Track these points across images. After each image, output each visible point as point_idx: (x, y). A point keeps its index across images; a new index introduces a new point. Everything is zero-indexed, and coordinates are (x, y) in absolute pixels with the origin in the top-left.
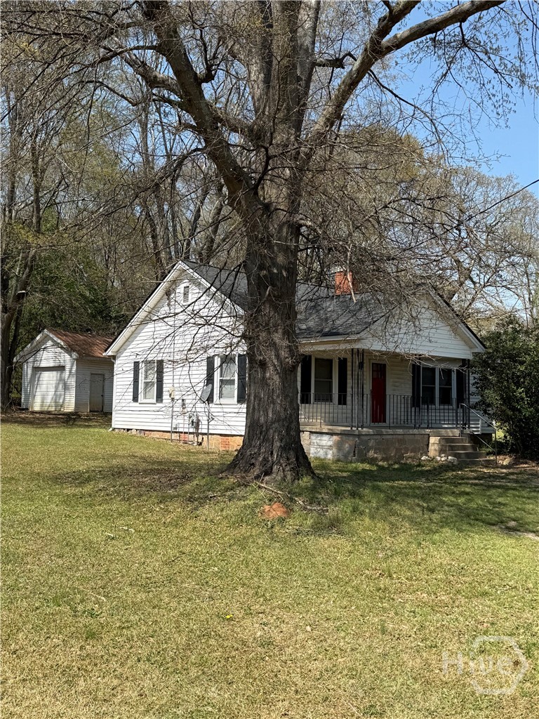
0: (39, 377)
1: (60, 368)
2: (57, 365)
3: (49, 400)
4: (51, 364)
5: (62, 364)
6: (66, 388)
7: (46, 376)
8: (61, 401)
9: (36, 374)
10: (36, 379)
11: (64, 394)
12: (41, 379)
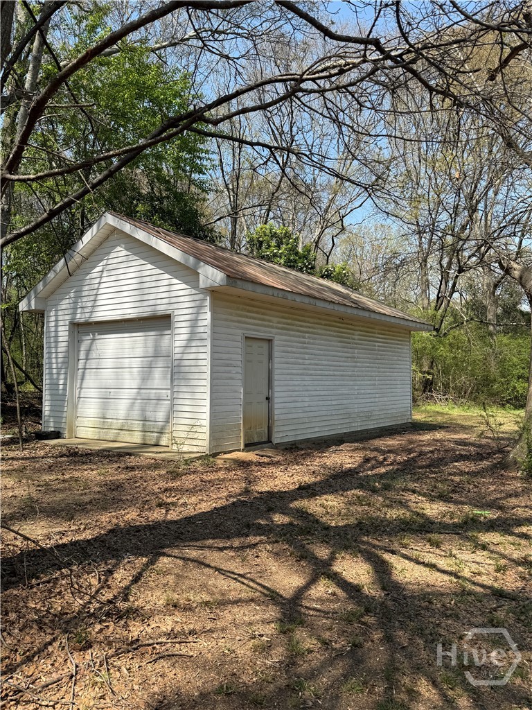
0: (88, 352)
1: (159, 322)
2: (146, 312)
3: (120, 410)
4: (129, 311)
5: (162, 309)
6: (177, 374)
7: (110, 345)
8: (161, 415)
9: (80, 342)
10: (82, 355)
11: (172, 399)
12: (93, 355)
